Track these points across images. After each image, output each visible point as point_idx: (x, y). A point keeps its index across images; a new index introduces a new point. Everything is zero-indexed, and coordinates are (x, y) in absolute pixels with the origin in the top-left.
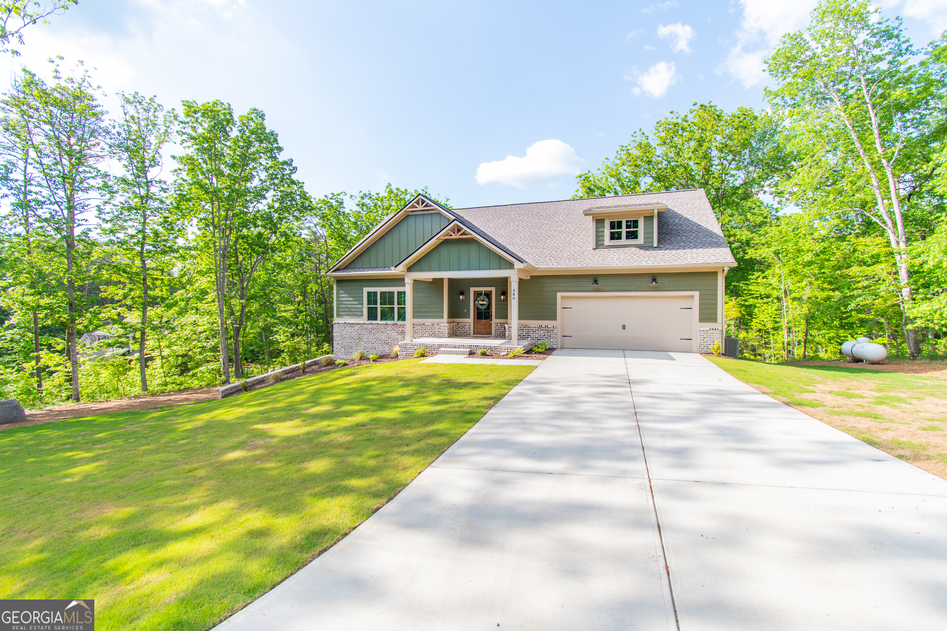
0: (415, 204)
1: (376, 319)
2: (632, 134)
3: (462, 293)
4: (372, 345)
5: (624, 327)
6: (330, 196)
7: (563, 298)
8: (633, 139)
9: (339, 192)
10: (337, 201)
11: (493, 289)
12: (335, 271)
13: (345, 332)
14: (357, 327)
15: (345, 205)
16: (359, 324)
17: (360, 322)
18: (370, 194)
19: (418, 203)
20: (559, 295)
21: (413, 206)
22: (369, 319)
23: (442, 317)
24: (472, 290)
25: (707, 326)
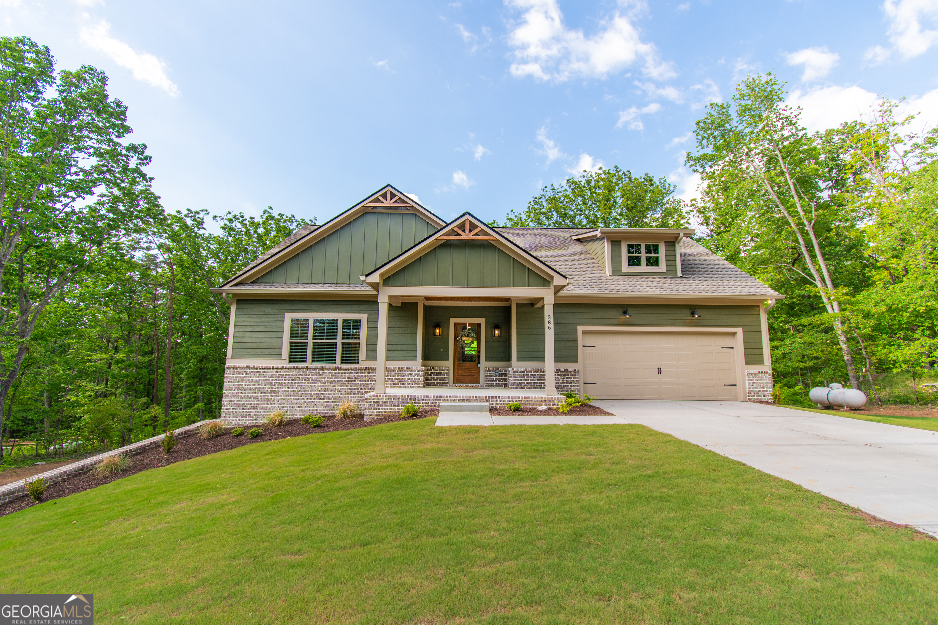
0: (380, 198)
1: (304, 360)
2: (543, 187)
3: (438, 326)
4: (294, 401)
5: (660, 371)
6: (185, 212)
7: (585, 332)
8: (542, 193)
9: (198, 210)
10: (195, 220)
11: (482, 321)
12: (236, 285)
13: (245, 382)
14: (269, 373)
15: (205, 225)
16: (273, 368)
17: (276, 365)
18: (243, 217)
19: (384, 196)
20: (580, 329)
21: (377, 200)
22: (290, 361)
23: (414, 357)
24: (453, 321)
25: (755, 369)
